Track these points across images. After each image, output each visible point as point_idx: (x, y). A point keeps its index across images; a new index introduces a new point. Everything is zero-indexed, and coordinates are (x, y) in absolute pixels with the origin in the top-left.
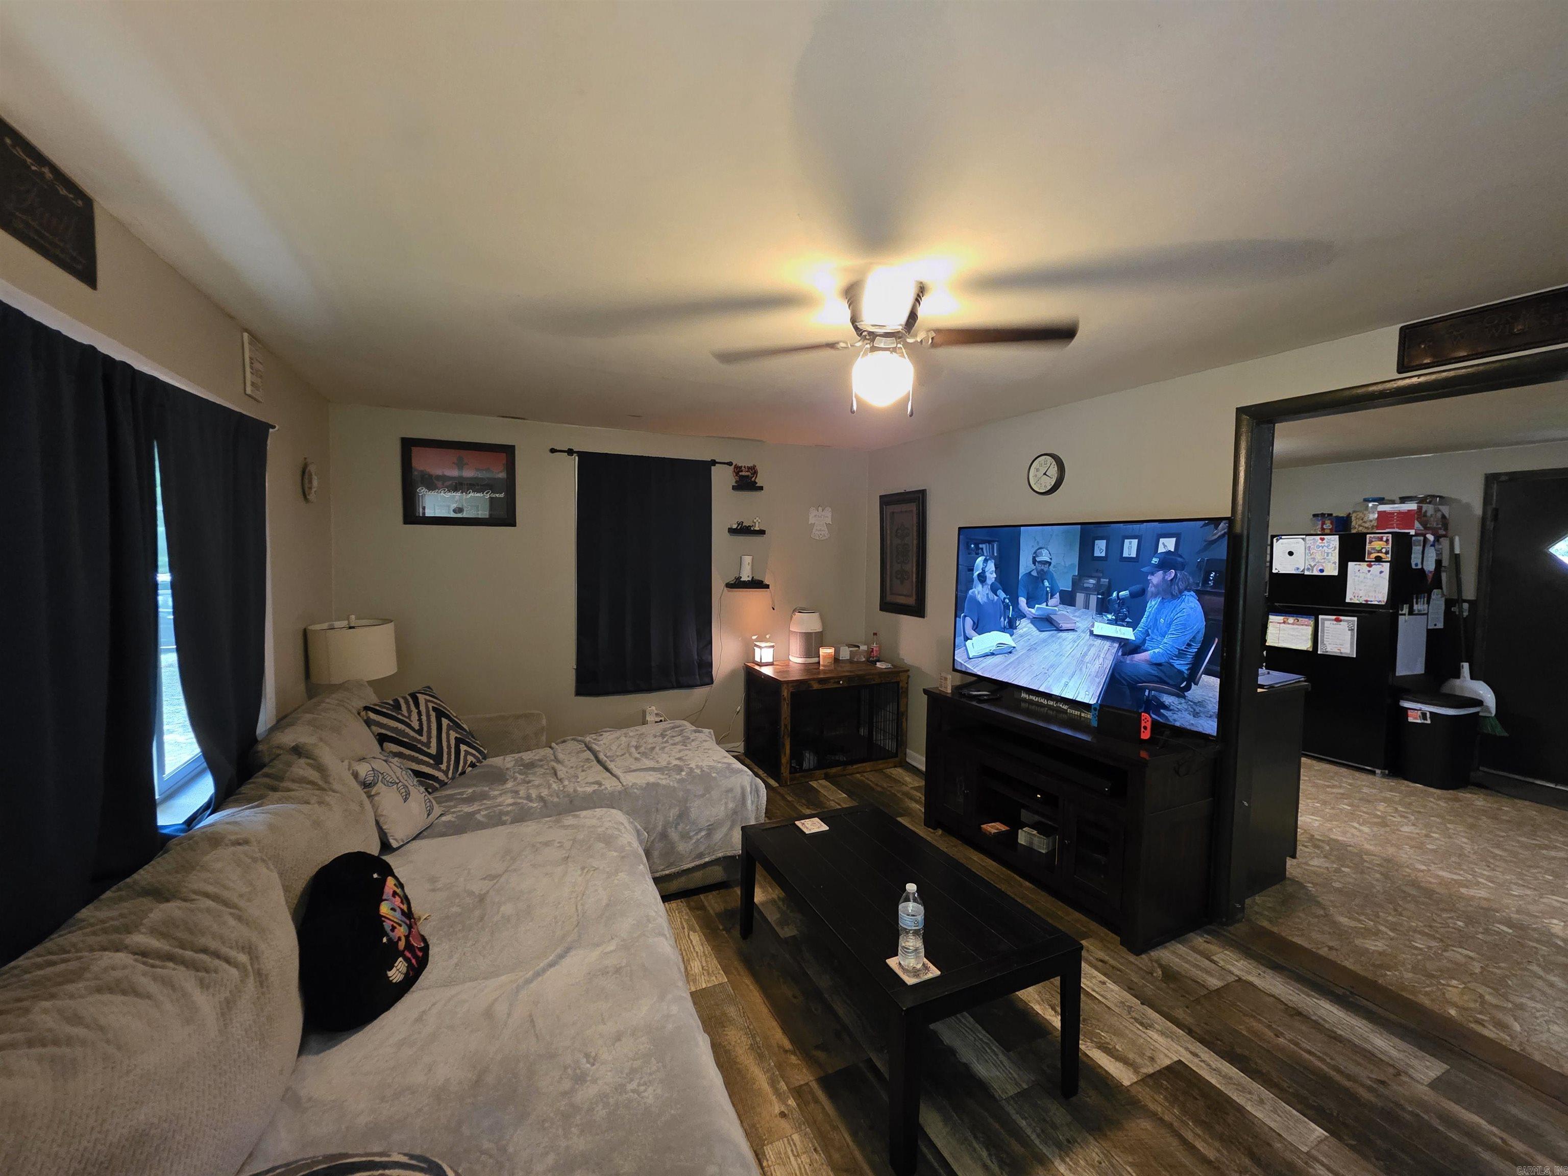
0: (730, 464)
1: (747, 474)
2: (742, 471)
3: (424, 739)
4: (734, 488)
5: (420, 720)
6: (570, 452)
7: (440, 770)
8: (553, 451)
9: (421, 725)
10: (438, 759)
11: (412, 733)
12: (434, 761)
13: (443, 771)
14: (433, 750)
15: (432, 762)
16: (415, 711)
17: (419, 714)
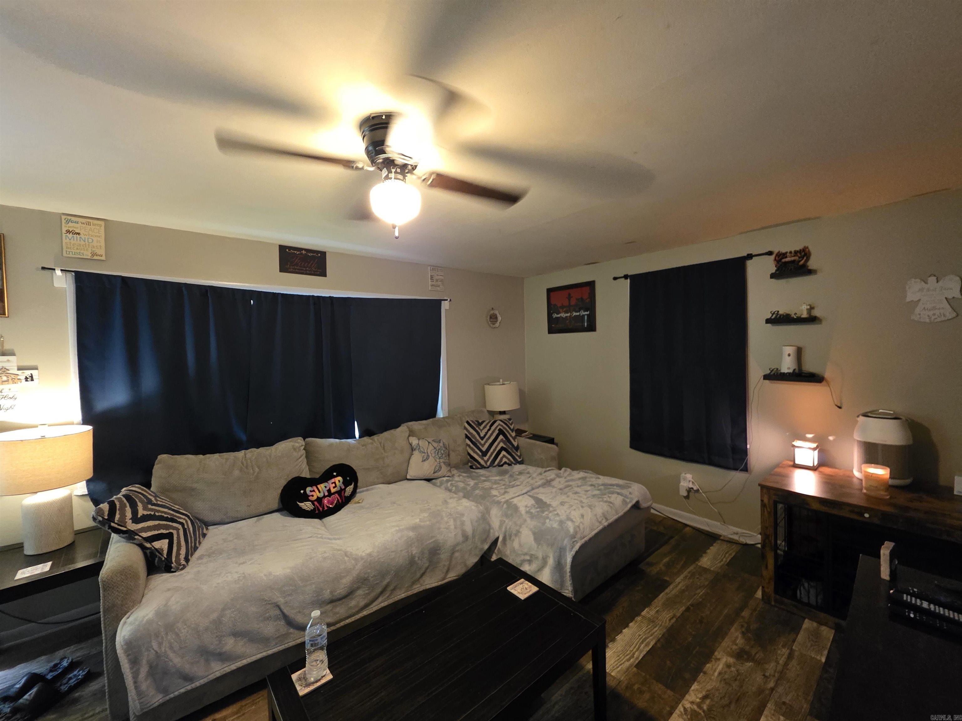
0: (770, 253)
1: (793, 258)
2: (786, 257)
3: (483, 442)
4: (773, 276)
5: (486, 433)
6: (626, 277)
7: (483, 459)
8: (615, 279)
9: (485, 435)
10: (484, 454)
11: (478, 438)
12: (482, 454)
13: (484, 460)
14: (484, 449)
15: (480, 454)
16: (488, 427)
17: (489, 430)
